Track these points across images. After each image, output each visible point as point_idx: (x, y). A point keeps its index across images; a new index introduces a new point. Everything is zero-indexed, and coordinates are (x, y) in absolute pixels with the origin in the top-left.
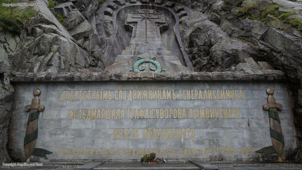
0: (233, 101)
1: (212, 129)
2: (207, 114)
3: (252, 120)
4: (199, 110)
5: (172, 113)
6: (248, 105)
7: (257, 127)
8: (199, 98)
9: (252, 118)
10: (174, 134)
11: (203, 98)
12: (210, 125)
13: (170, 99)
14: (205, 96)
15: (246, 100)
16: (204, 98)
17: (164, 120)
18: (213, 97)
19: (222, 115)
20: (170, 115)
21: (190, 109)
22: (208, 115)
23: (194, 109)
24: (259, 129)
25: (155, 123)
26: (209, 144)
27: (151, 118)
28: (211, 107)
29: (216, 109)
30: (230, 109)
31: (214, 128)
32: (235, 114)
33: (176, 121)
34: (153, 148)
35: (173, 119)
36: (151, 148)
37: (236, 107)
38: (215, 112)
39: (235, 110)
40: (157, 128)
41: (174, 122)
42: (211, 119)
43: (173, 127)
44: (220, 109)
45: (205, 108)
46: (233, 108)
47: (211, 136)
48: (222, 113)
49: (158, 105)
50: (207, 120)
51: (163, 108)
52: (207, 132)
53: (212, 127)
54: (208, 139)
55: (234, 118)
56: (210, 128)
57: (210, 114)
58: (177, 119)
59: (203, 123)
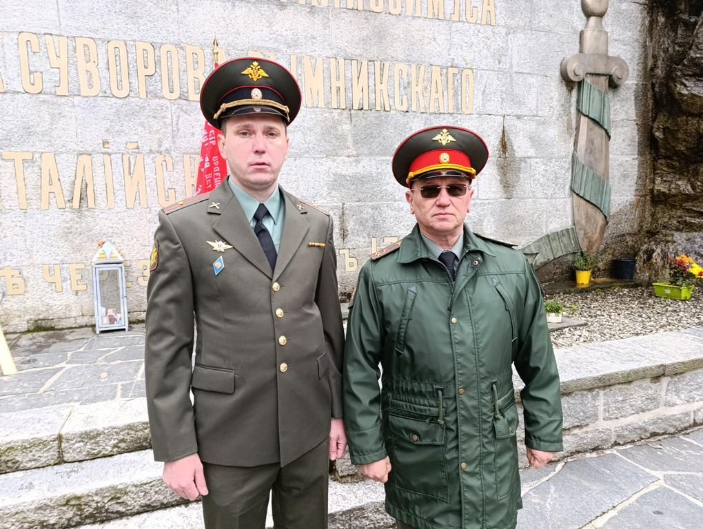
0: (454, 29)
1: (358, 162)
2: (339, 89)
3: (519, 124)
4: (299, 62)
5: (151, 71)
6: (511, 58)
7: (532, 152)
9: (519, 117)
10: (168, 185)
12: (346, 140)
15: (503, 31)
16: (324, 3)
17: (102, 102)
19: (405, 98)
20: (142, 79)
22: (342, 90)
23: (272, 56)
24: (537, 163)
25: (52, 124)
26: (341, 229)
27: (18, 92)
28: (358, 52)
29: (377, 64)
30: (439, 68)
31: (367, 156)
32: (456, 94)
33: (178, 117)
34: (46, 260)
35: (157, 100)
36: (39, 261)
37: (464, 59)
38: (371, 80)
39: (459, 76)
40: (61, 153)
41: (163, 117)
42: (352, 112)
43: (163, 149)
44: (398, 66)
45: (330, 54)
46: (449, 64)
47: (351, 192)
48: (405, 88)
49: (62, 12)
50: (337, 117)
51: (95, 31)
52: (334, 175)
53: (355, 153)
54: (336, 207)
55: (452, 114)
56: (349, 157)
57: (350, 85)
58: (180, 101)
59: (318, 130)
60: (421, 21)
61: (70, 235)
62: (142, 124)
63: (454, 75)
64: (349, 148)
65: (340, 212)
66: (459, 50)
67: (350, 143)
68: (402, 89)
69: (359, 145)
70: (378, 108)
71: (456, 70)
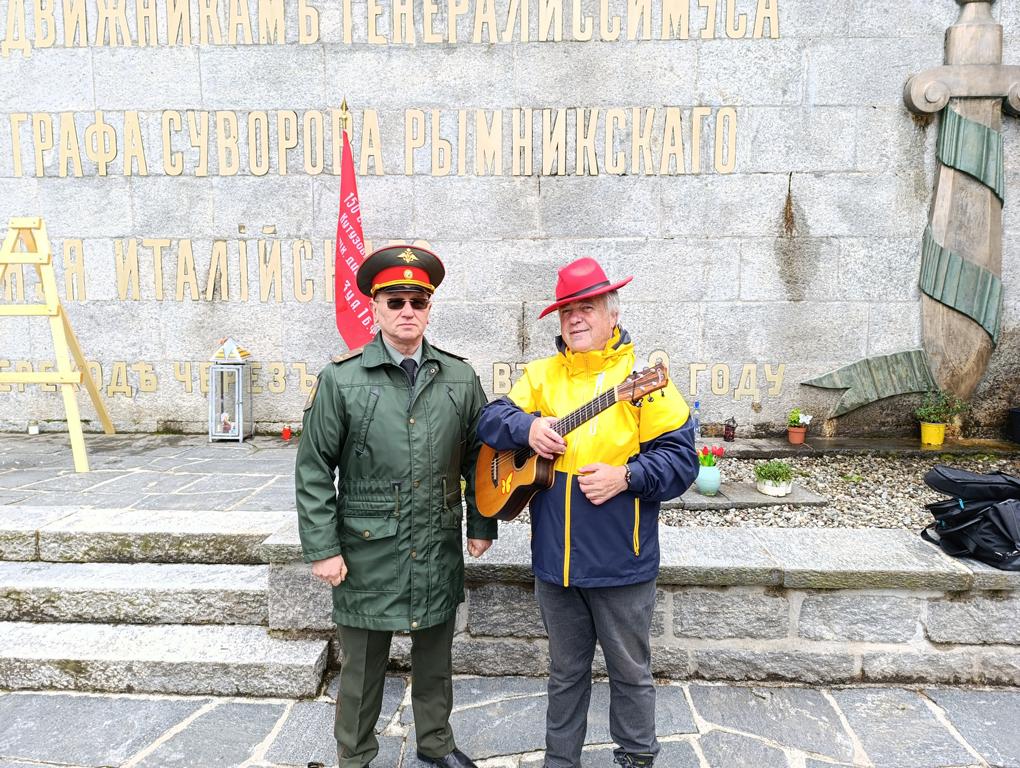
0: (704, 50)
1: (547, 246)
2: (522, 150)
3: (819, 185)
4: (471, 118)
5: (292, 143)
6: (807, 83)
7: (842, 228)
8: (472, 34)
9: (818, 175)
10: (306, 275)
11: (501, 31)
12: (531, 217)
13: (281, 41)
14: (518, 24)
15: (793, 44)
16: (507, 37)
17: (240, 182)
18: (567, 23)
19: (621, 156)
20: (283, 152)
21: (410, 113)
22: (528, 151)
23: (435, 113)
24: (852, 245)
25: (190, 208)
26: (519, 336)
27: (160, 175)
28: (552, 98)
29: (580, 112)
30: (677, 110)
31: (560, 237)
32: (705, 145)
33: (321, 195)
34: (178, 356)
35: (298, 177)
36: (171, 357)
37: (721, 94)
38: (571, 136)
39: (711, 119)
40: (198, 239)
41: (304, 196)
42: (542, 179)
43: (302, 233)
44: (612, 112)
45: (513, 103)
46: (696, 103)
47: (537, 287)
48: (622, 142)
49: (204, 84)
50: (519, 187)
51: (236, 103)
52: (512, 264)
53: (543, 234)
54: (514, 307)
55: (698, 175)
56: (534, 239)
57: (540, 143)
58: (322, 176)
59: (493, 205)
60: (650, 45)
61: (202, 330)
62: (280, 206)
63: (703, 118)
64: (536, 228)
65: (520, 314)
66: (714, 80)
67: (537, 220)
68: (616, 144)
69: (549, 224)
70: (580, 171)
71: (706, 111)
